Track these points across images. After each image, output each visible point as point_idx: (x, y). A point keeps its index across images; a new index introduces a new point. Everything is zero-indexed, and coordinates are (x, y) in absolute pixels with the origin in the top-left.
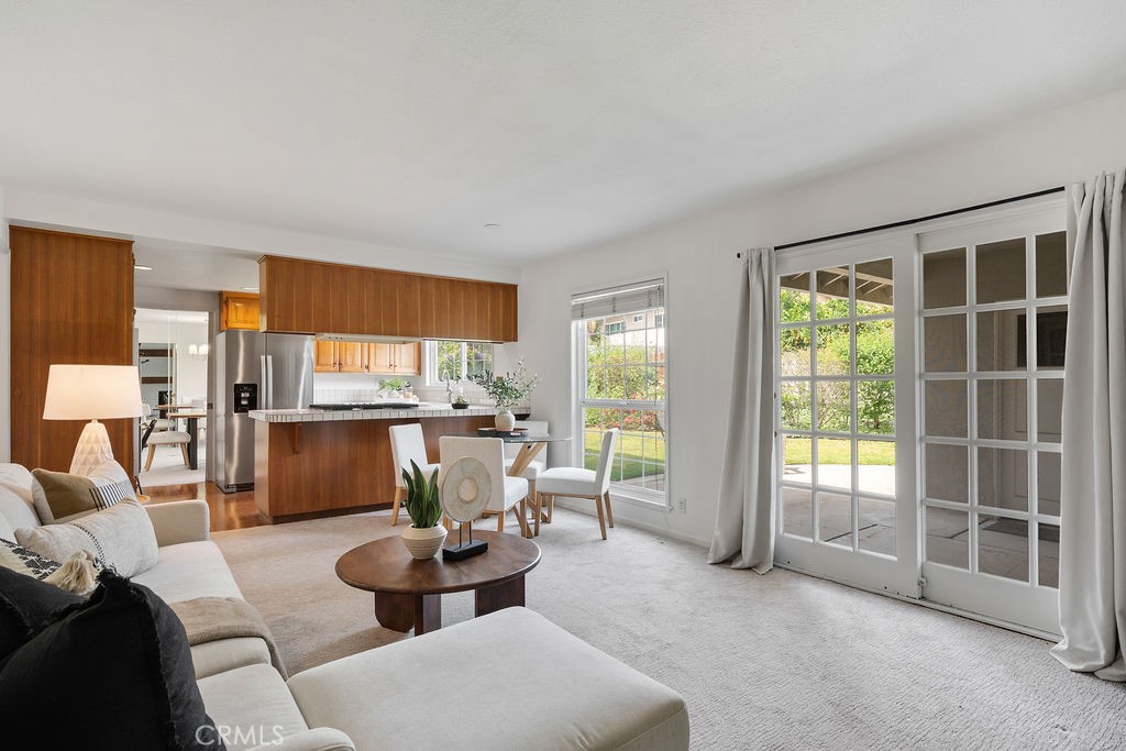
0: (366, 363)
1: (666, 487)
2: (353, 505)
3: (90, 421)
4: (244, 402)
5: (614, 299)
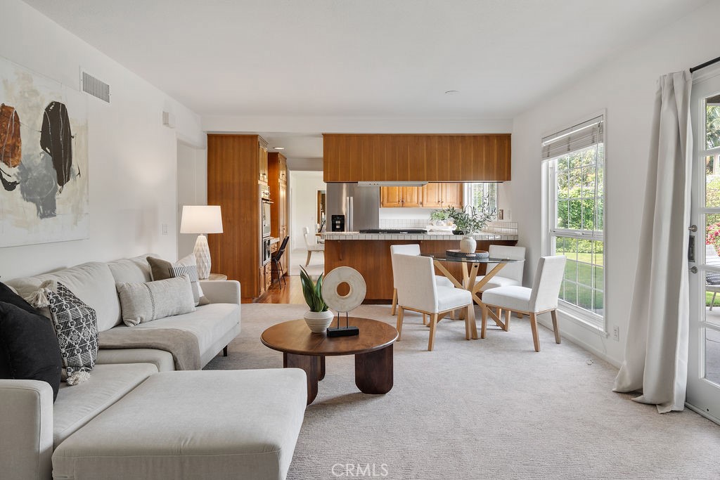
0: (420, 200)
1: (604, 313)
2: (377, 298)
3: (199, 234)
4: (338, 227)
5: (569, 139)
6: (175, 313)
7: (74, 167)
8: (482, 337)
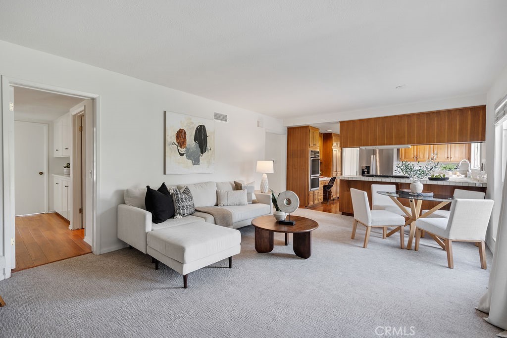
3: (264, 173)
4: (366, 173)
6: (237, 204)
7: (208, 147)
8: (415, 250)
